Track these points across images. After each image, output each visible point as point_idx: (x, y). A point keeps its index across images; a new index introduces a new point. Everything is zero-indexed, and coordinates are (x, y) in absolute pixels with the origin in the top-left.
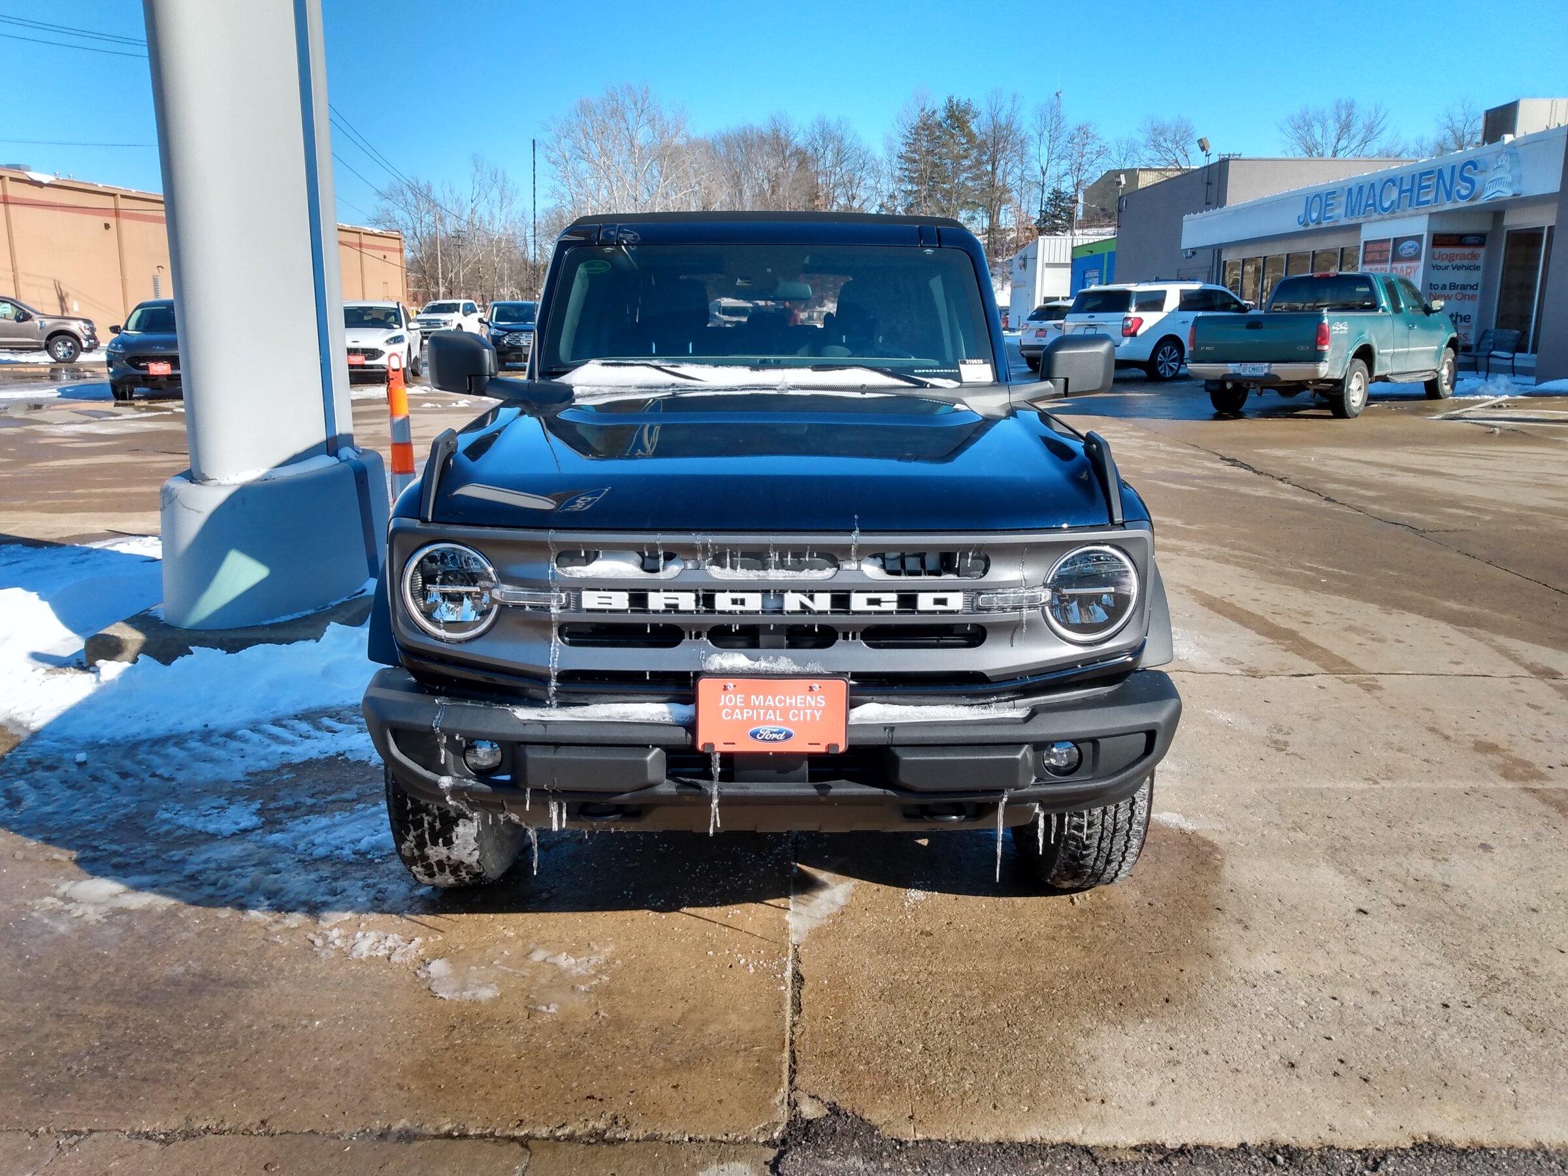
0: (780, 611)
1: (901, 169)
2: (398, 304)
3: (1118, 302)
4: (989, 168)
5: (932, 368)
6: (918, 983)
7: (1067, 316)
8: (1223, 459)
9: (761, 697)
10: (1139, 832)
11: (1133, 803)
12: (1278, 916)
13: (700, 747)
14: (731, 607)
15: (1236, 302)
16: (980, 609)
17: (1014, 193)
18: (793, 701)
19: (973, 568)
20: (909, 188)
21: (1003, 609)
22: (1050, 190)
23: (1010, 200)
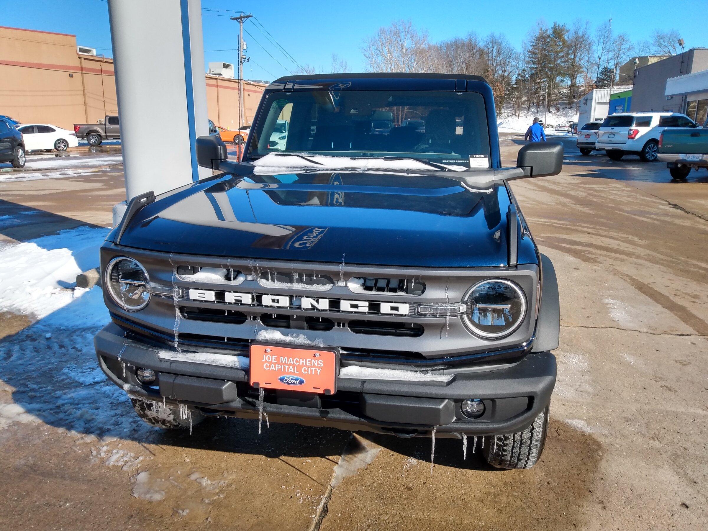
0: (299, 307)
1: (529, 57)
2: (286, 122)
3: (627, 121)
4: (572, 57)
5: (454, 160)
6: (392, 522)
7: (601, 128)
8: (670, 204)
9: (286, 358)
10: (536, 445)
11: (533, 429)
12: (628, 501)
13: (251, 384)
14: (271, 304)
15: (691, 123)
16: (420, 315)
17: (584, 69)
18: (304, 362)
19: (416, 289)
20: (533, 66)
21: (435, 316)
22: (602, 67)
23: (581, 72)
